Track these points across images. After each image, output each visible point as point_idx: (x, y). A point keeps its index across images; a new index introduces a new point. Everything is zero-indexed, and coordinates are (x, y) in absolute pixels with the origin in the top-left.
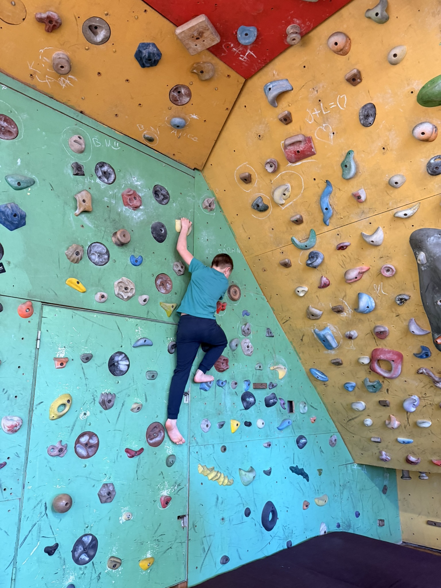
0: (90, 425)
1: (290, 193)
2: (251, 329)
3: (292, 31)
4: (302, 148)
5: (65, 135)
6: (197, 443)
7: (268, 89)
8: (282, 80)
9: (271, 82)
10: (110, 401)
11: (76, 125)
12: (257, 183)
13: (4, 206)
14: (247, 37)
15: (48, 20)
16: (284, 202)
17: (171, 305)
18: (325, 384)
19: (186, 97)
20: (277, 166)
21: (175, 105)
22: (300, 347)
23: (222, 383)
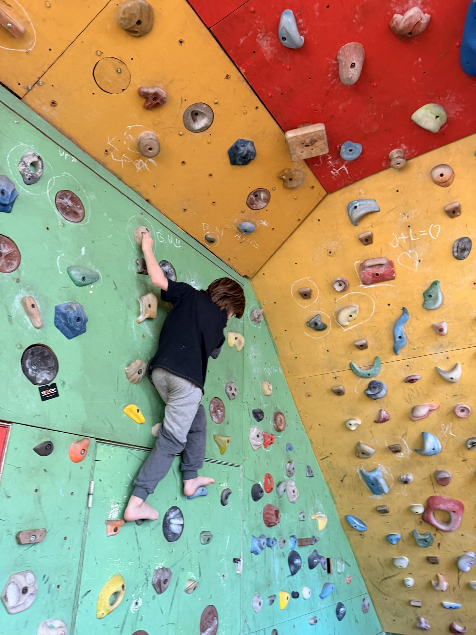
0: (141, 619)
1: (356, 315)
2: (295, 468)
3: (396, 155)
4: (382, 271)
5: (131, 224)
6: (249, 630)
7: (353, 207)
8: (370, 200)
9: (359, 200)
10: (166, 581)
11: (142, 214)
12: (317, 300)
13: (64, 306)
14: (351, 152)
15: (153, 97)
16: (347, 323)
17: (226, 439)
18: (361, 535)
19: (262, 202)
20: (347, 286)
21: (250, 209)
22: (338, 490)
23: (273, 542)
